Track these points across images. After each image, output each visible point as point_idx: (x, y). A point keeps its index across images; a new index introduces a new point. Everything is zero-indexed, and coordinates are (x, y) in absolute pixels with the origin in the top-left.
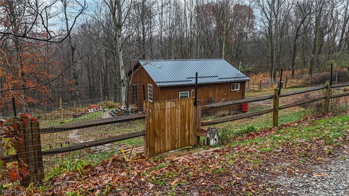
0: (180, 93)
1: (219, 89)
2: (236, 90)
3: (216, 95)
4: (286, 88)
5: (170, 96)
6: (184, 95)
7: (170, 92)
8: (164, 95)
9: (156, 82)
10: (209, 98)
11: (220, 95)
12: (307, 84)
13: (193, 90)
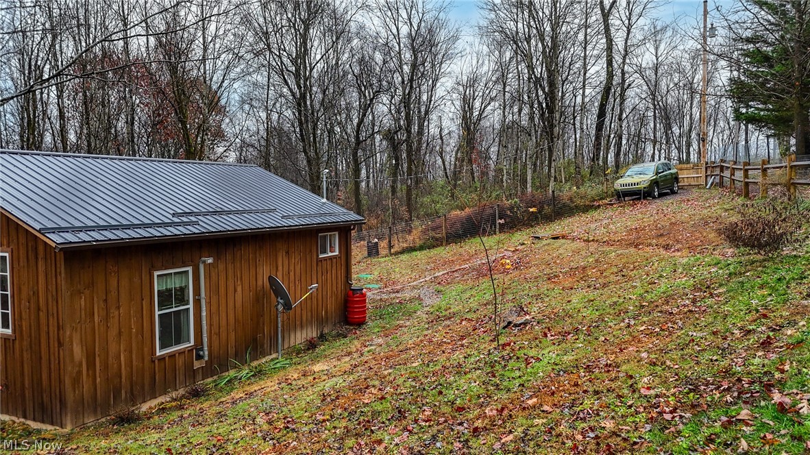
0: (156, 273)
1: (286, 253)
2: (330, 254)
3: (280, 274)
4: (391, 255)
5: (113, 293)
6: (174, 283)
7: (113, 274)
8: (85, 289)
9: (39, 231)
10: (259, 289)
11: (292, 274)
12: (437, 240)
13: (210, 261)
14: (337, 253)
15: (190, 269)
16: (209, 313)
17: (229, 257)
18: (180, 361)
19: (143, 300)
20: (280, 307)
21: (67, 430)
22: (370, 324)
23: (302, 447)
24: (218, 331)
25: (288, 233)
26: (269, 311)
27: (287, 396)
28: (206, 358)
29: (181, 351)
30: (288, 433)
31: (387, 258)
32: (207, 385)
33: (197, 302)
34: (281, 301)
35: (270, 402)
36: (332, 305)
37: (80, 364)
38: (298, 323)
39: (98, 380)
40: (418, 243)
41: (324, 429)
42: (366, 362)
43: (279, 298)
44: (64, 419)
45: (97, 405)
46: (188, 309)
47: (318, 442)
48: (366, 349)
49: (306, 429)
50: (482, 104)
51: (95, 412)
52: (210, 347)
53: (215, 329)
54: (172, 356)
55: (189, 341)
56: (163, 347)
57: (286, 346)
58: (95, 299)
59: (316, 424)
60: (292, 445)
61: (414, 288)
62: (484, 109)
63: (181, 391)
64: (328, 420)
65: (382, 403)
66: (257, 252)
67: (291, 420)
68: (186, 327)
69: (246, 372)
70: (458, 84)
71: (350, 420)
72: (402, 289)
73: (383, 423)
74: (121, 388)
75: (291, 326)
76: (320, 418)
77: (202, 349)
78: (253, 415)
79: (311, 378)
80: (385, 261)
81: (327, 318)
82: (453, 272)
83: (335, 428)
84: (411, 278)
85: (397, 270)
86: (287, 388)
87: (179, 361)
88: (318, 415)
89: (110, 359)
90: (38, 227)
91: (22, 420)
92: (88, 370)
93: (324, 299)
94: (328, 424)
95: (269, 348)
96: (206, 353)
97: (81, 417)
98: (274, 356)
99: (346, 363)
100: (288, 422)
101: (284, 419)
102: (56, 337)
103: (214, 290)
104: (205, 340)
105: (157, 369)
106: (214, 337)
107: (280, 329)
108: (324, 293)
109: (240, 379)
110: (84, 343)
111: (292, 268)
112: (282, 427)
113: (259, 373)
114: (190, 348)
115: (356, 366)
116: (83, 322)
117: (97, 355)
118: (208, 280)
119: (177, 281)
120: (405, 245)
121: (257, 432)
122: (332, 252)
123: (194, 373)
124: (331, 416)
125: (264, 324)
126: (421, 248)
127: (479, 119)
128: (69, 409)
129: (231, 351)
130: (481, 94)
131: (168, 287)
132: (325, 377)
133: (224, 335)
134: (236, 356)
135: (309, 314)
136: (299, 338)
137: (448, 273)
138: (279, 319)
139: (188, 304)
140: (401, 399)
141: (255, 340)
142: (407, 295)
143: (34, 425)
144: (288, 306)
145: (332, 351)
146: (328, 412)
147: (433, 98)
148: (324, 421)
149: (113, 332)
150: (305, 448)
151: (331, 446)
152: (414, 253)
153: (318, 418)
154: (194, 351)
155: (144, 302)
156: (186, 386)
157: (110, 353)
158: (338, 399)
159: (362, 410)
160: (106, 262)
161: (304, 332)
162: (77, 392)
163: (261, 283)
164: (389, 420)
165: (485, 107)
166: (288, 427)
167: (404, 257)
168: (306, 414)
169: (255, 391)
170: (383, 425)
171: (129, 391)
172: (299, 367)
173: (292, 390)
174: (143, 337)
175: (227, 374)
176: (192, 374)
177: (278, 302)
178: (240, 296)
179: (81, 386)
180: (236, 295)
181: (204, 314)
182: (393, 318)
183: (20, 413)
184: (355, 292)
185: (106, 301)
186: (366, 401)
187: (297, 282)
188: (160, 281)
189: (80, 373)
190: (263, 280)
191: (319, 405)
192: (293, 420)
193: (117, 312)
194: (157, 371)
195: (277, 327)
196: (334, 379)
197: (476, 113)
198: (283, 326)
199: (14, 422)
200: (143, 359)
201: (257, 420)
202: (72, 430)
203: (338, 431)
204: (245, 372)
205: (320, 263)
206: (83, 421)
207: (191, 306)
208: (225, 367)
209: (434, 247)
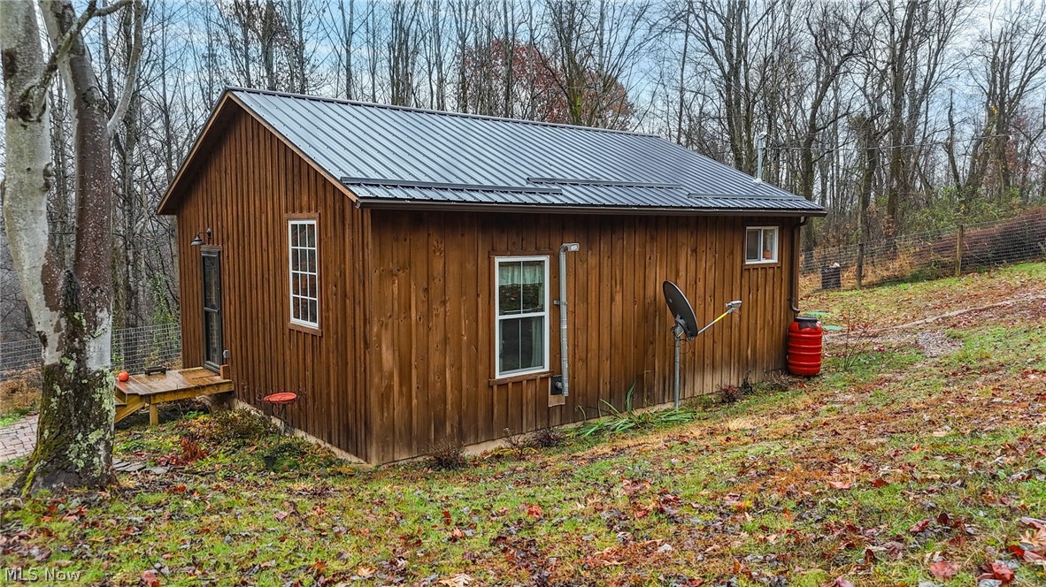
0: (498, 260)
1: (692, 251)
2: (764, 261)
3: (681, 281)
4: (862, 287)
5: (437, 280)
6: (524, 278)
7: (438, 254)
8: (398, 270)
9: (340, 182)
10: (648, 301)
11: (701, 284)
12: (944, 266)
13: (574, 247)
14: (775, 260)
15: (546, 259)
16: (571, 326)
17: (604, 247)
18: (529, 392)
19: (478, 295)
20: (678, 329)
21: (372, 466)
22: (827, 377)
23: (681, 560)
24: (585, 357)
25: (698, 217)
26: (662, 337)
27: (677, 460)
28: (566, 393)
29: (531, 378)
30: (660, 521)
31: (854, 292)
32: (567, 433)
33: (556, 309)
34: (682, 321)
35: (646, 465)
36: (764, 341)
37: (391, 375)
38: (708, 361)
39: (414, 402)
40: (908, 273)
41: (738, 527)
42: (825, 424)
43: (678, 317)
44: (369, 450)
45: (412, 438)
46: (542, 318)
47: (722, 556)
48: (824, 407)
49: (698, 520)
50: (1026, 69)
51: (410, 447)
52: (572, 378)
53: (581, 352)
54: (517, 383)
55: (542, 364)
56: (504, 368)
57: (688, 394)
58: (413, 286)
59: (721, 514)
60: (661, 550)
61: (905, 331)
62: (1029, 77)
63: (529, 436)
64: (748, 510)
65: (880, 494)
66: (648, 245)
67: (672, 498)
68: (538, 343)
69: (624, 421)
70: (984, 41)
71: (800, 518)
72: (883, 333)
73: (899, 539)
74: (445, 417)
75: (697, 364)
76: (733, 503)
77: (560, 379)
78: (611, 482)
79: (723, 438)
80: (851, 296)
81: (755, 361)
82: (981, 311)
83: (764, 528)
84: (898, 319)
85: (872, 307)
86: (678, 448)
87: (527, 393)
88: (727, 497)
89: (431, 374)
90: (339, 175)
91: (328, 445)
92: (401, 385)
93: (752, 331)
94: (749, 518)
95: (661, 392)
96: (566, 385)
97: (391, 451)
98: (669, 405)
99: (786, 423)
100: (666, 501)
101: (661, 494)
102: (362, 334)
103: (581, 293)
104: (565, 365)
105: (495, 398)
106: (579, 365)
107: (678, 365)
108: (752, 321)
109: (613, 430)
110: (396, 348)
111: (701, 276)
112: (650, 508)
113: (641, 426)
114: (543, 376)
115: (805, 428)
116: (395, 317)
117: (413, 367)
118: (572, 278)
119: (527, 275)
120: (885, 274)
121: (602, 510)
122: (767, 259)
123: (548, 413)
124: (757, 504)
125: (654, 356)
126: (915, 279)
127: (1020, 93)
128: (374, 436)
129: (604, 388)
130: (1025, 53)
131: (515, 282)
132: (747, 439)
133: (593, 364)
134: (611, 396)
135: (726, 351)
136: (709, 384)
137: (969, 313)
138: (677, 349)
139: (542, 310)
140: (931, 492)
141: (640, 378)
142: (893, 340)
143: (339, 454)
144: (691, 330)
145: (761, 406)
146: (749, 494)
147: (937, 69)
148: (740, 510)
149: (437, 337)
150: (688, 563)
151: (754, 573)
152: (902, 286)
153: (728, 503)
154: (550, 379)
155: (480, 300)
156: (536, 430)
157: (432, 365)
158: (774, 474)
159: (833, 501)
160: (429, 235)
161: (718, 376)
162: (386, 414)
163: (652, 293)
164: (915, 534)
165: (1032, 74)
166: (662, 511)
167: (885, 291)
168: (705, 492)
169: (629, 447)
170: (900, 545)
171: (456, 425)
172: (705, 423)
173: (687, 451)
174: (477, 349)
175: (596, 420)
176: (545, 413)
177: (677, 322)
178: (620, 309)
179: (391, 407)
180: (613, 306)
181: (564, 327)
182: (870, 370)
183: (326, 435)
184: (803, 324)
185: (427, 290)
186: (838, 485)
187: (708, 299)
188: (505, 273)
189: (390, 387)
190: (655, 289)
191: (733, 480)
192: (676, 499)
193: (442, 309)
194: (495, 402)
195: (674, 362)
196: (765, 444)
197: (1013, 86)
198: (684, 362)
199: (320, 446)
200: (477, 381)
201: (614, 489)
202: (378, 466)
203: (772, 538)
204: (622, 421)
205: (746, 274)
206: (393, 458)
207: (546, 314)
208: (592, 410)
209: (938, 277)
